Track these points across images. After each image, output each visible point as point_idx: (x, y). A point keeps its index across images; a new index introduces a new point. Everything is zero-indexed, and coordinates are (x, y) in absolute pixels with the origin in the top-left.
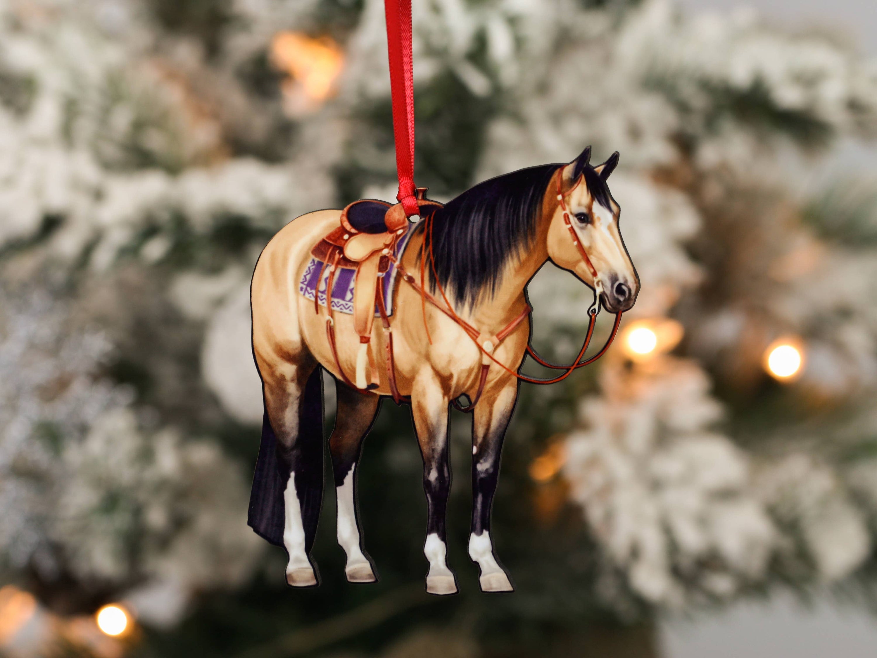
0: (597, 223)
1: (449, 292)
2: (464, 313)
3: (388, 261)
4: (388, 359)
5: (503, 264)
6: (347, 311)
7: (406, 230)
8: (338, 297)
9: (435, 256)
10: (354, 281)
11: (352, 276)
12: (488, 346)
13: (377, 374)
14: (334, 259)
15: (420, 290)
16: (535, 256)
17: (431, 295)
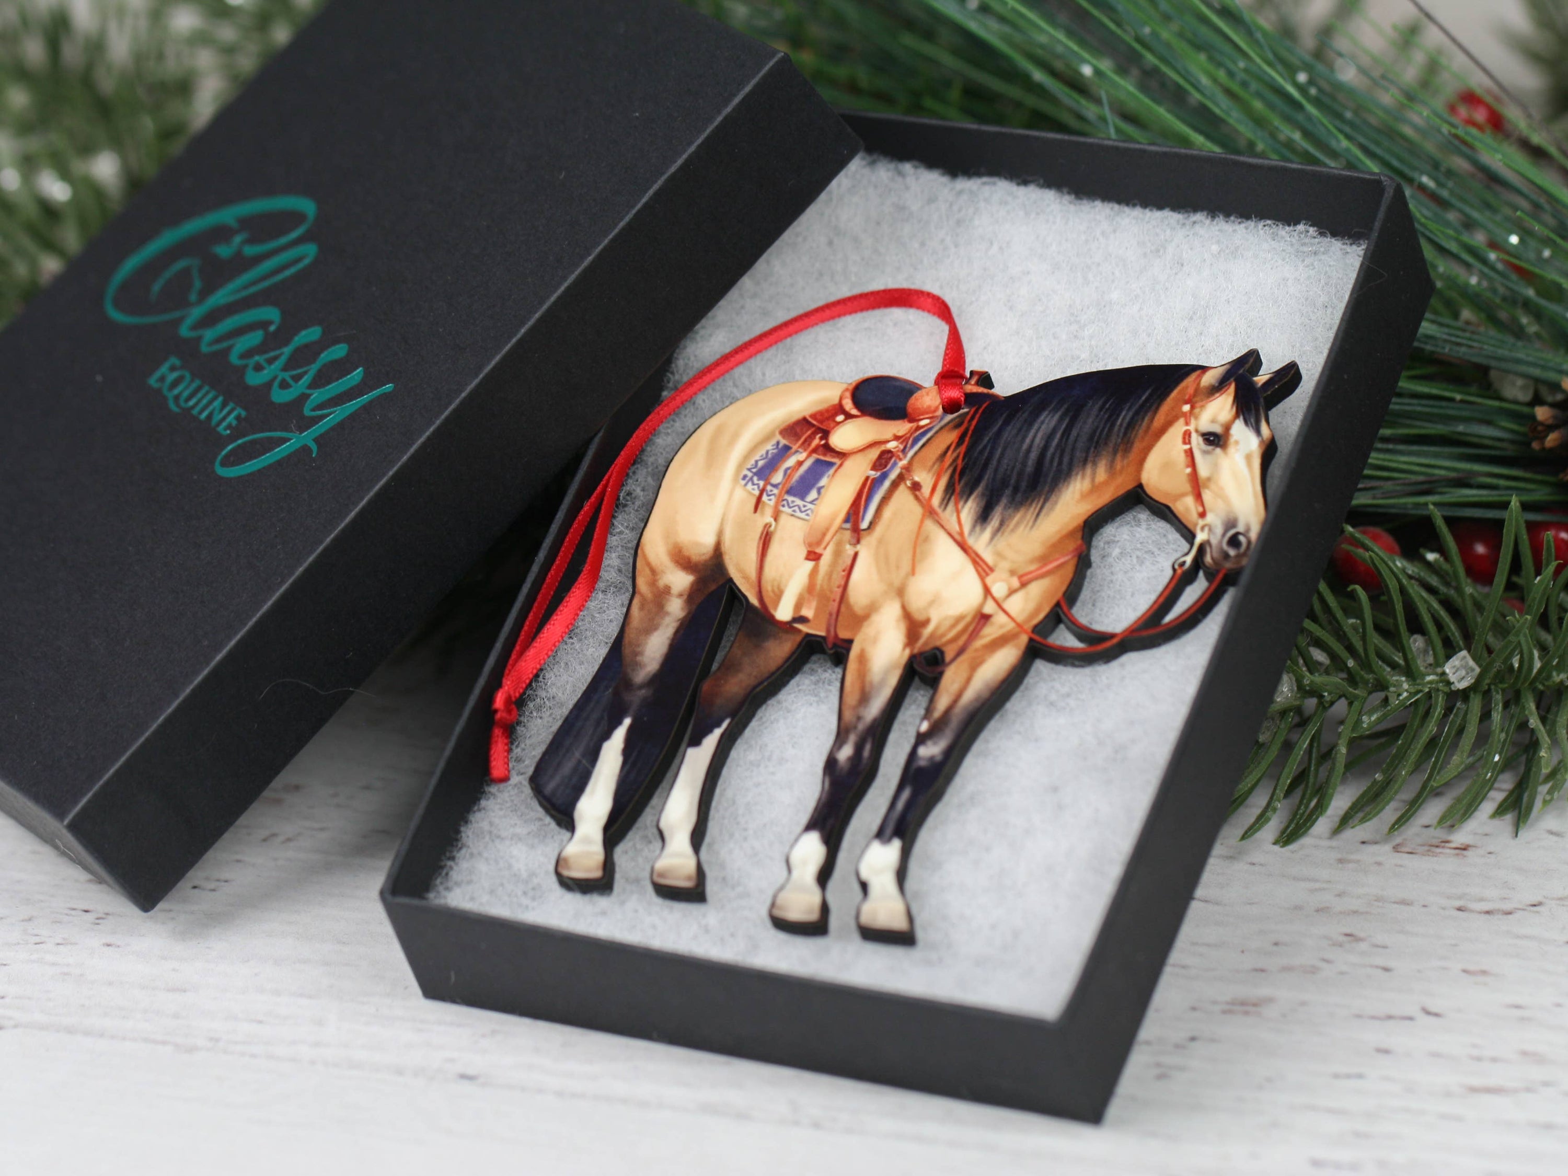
0: (1232, 449)
1: (969, 510)
2: (981, 542)
3: (891, 458)
4: (838, 587)
5: (1066, 484)
6: (803, 515)
7: (934, 421)
8: (795, 495)
9: (966, 460)
10: (828, 477)
11: (828, 471)
12: (998, 589)
13: (814, 604)
14: (809, 445)
15: (924, 502)
16: (1119, 480)
17: (939, 511)
